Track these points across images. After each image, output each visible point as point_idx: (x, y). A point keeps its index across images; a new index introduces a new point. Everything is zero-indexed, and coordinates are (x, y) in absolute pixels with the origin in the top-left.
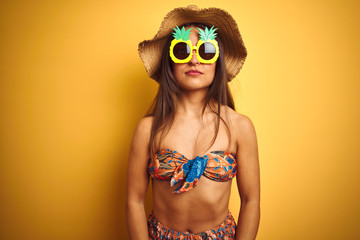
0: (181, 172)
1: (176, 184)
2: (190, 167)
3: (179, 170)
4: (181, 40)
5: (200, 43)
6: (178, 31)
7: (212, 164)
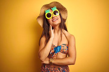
0: (53, 50)
1: (52, 53)
2: (56, 49)
3: (53, 49)
4: (48, 13)
5: (53, 11)
6: (46, 11)
7: (62, 48)
